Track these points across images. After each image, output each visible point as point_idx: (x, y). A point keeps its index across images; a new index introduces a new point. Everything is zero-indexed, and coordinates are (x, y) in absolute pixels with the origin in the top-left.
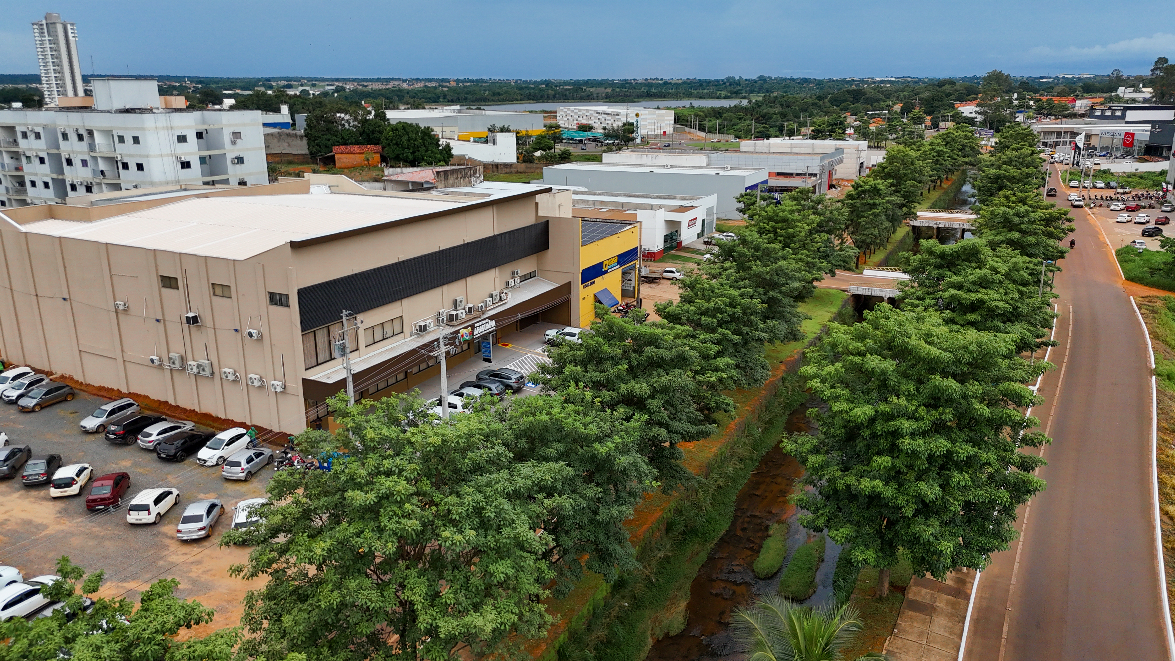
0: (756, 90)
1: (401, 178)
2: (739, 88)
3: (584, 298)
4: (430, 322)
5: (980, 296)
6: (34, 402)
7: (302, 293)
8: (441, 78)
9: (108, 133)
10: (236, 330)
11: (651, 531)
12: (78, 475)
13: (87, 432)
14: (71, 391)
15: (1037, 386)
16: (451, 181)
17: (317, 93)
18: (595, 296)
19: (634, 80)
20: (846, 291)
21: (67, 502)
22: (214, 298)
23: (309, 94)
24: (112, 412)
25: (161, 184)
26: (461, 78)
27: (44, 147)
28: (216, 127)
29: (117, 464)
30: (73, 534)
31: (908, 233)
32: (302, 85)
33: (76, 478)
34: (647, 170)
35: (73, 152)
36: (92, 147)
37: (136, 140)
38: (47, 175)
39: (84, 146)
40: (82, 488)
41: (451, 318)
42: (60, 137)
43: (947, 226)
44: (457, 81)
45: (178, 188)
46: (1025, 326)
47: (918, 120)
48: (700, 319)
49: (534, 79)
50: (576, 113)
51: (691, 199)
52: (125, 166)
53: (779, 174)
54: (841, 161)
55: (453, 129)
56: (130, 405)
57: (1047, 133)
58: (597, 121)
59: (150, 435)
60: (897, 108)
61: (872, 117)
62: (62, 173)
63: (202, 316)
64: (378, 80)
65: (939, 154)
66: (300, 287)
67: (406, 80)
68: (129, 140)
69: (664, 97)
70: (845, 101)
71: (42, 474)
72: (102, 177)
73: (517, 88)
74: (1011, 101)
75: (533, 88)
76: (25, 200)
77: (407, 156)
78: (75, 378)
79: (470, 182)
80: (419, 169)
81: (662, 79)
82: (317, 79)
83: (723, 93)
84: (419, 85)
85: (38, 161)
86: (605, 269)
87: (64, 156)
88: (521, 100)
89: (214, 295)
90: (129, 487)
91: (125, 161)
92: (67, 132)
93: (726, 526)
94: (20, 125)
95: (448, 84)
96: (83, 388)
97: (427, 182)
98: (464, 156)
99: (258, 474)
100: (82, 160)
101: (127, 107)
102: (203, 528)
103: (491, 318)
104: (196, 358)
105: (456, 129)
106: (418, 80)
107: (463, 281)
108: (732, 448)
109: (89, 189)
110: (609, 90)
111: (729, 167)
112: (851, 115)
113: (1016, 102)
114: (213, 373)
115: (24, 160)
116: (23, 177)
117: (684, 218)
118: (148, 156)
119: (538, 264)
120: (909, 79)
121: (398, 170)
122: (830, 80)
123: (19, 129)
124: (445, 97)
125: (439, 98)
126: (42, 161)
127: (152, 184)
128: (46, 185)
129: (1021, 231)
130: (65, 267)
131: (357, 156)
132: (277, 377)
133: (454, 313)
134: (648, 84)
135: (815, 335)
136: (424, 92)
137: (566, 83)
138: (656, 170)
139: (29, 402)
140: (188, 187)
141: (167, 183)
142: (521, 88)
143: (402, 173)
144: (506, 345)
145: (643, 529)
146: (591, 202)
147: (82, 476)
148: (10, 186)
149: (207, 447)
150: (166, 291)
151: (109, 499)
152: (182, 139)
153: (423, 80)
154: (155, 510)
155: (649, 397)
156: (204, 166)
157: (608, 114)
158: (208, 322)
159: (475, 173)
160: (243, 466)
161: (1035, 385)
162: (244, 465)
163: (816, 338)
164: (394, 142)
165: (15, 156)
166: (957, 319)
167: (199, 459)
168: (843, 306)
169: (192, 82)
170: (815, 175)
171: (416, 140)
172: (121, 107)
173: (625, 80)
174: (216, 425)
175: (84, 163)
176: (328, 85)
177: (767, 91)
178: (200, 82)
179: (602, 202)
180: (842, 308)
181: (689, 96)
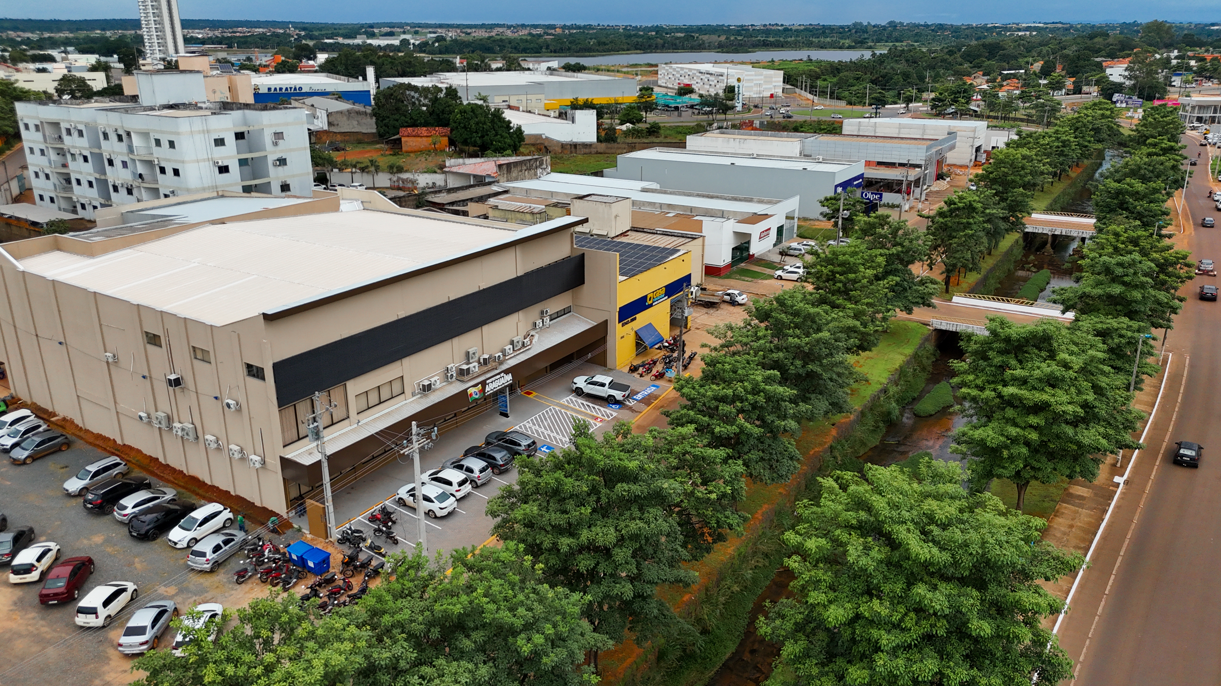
0: (884, 38)
1: (462, 170)
2: (866, 36)
3: (622, 337)
4: (436, 380)
5: (1045, 397)
6: (26, 454)
7: (277, 367)
8: (547, 23)
9: (145, 135)
10: (216, 398)
11: (635, 666)
12: (39, 560)
13: (69, 495)
14: (65, 441)
15: (1126, 477)
16: (514, 174)
17: (417, 43)
18: (636, 332)
19: (752, 25)
20: (929, 325)
21: (26, 588)
22: (196, 362)
23: (409, 44)
24: (97, 474)
25: (197, 191)
26: (568, 24)
27: (86, 145)
28: (256, 128)
29: (89, 540)
30: (20, 636)
31: (1017, 241)
32: (404, 33)
33: (36, 564)
34: (727, 161)
35: (114, 152)
36: (131, 149)
37: (172, 144)
38: (90, 174)
39: (122, 147)
40: (43, 574)
41: (462, 373)
42: (101, 137)
43: (1064, 233)
44: (564, 27)
45: (215, 194)
46: (1102, 430)
47: (1057, 86)
48: (717, 407)
49: (644, 25)
50: (678, 72)
51: (769, 202)
52: (163, 170)
53: (880, 164)
54: (952, 148)
55: (539, 96)
56: (117, 465)
57: (1202, 107)
58: (699, 81)
59: (125, 508)
60: (1037, 66)
61: (1006, 78)
62: (105, 173)
63: (185, 377)
64: (483, 26)
65: (1065, 144)
66: (276, 361)
67: (512, 26)
68: (165, 144)
69: (782, 46)
70: (979, 56)
71: (7, 555)
72: (140, 180)
73: (625, 36)
74: (1168, 60)
75: (642, 36)
76: (71, 198)
77: (475, 141)
78: (75, 421)
79: (536, 174)
80: (482, 160)
81: (782, 25)
82: (420, 26)
83: (847, 42)
84: (524, 32)
85: (82, 159)
86: (649, 302)
87: (106, 156)
88: (628, 50)
89: (196, 358)
90: (92, 573)
91: (162, 165)
92: (107, 131)
93: (731, 648)
94: (64, 121)
95: (553, 31)
96: (81, 434)
97: (489, 176)
98: (541, 135)
99: (227, 563)
100: (123, 162)
101: (171, 103)
102: (146, 643)
103: (506, 372)
104: (182, 420)
105: (542, 97)
106: (523, 26)
107: (479, 330)
108: (755, 544)
109: (130, 192)
110: (723, 38)
111: (821, 157)
112: (984, 75)
113: (1174, 62)
114: (197, 438)
115: (69, 157)
116: (68, 174)
117: (755, 230)
118: (183, 162)
119: (574, 298)
120: (1060, 25)
121: (461, 161)
122: (970, 27)
123: (64, 126)
124: (547, 47)
125: (541, 48)
126: (86, 159)
127: (188, 191)
128: (90, 184)
129: (1124, 284)
130: (59, 311)
131: (424, 139)
132: (257, 451)
133: (465, 367)
134: (767, 31)
135: (880, 387)
136: (526, 41)
137: (679, 30)
138: (739, 162)
139: (21, 454)
140: (226, 194)
141: (204, 189)
142: (630, 36)
143: (464, 164)
144: (529, 393)
145: (625, 665)
146: (657, 205)
147: (44, 560)
148: (57, 183)
149: (181, 527)
150: (151, 348)
151: (63, 594)
152: (220, 142)
153: (528, 25)
154: (103, 613)
155: (615, 546)
156: (245, 168)
157: (711, 74)
158: (191, 386)
159: (541, 164)
160: (208, 557)
161: (1122, 476)
162: (210, 556)
163: (881, 391)
164: (462, 125)
165: (61, 152)
166: (1018, 420)
167: (170, 540)
168: (921, 346)
169: (295, 28)
170: (919, 166)
171: (485, 123)
172: (165, 102)
173: (742, 26)
174: (201, 492)
175: (125, 164)
176: (430, 32)
177: (897, 41)
178: (304, 29)
179: (669, 205)
180: (920, 347)
181: (809, 45)
